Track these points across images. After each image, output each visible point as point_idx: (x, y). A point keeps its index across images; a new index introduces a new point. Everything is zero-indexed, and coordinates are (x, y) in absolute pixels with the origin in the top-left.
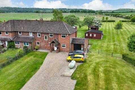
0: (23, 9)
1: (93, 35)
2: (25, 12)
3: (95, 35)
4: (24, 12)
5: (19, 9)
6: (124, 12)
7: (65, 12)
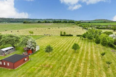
1: (6, 64)
2: (17, 22)
3: (8, 64)
4: (15, 22)
5: (12, 19)
6: (98, 23)
7: (49, 22)
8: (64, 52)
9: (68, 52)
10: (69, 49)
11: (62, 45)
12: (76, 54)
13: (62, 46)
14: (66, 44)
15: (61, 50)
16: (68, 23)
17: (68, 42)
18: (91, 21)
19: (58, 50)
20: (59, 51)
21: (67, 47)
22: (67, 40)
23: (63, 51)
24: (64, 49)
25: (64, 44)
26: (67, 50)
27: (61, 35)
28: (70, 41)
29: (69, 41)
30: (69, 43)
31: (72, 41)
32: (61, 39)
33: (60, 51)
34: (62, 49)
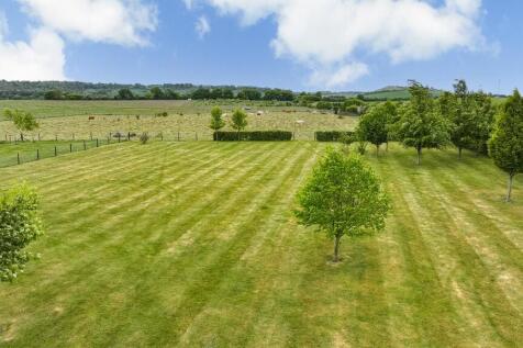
0: (15, 84)
7: (174, 97)
8: (211, 258)
9: (251, 255)
10: (271, 220)
11: (208, 189)
12: (357, 287)
13: (210, 197)
14: (239, 183)
15: (187, 239)
16: (265, 99)
17: (258, 168)
18: (367, 94)
19: (156, 237)
20: (159, 246)
21: (251, 210)
22: (253, 158)
23: (199, 250)
24: (216, 222)
25: (225, 184)
26: (246, 234)
27: (220, 137)
28: (274, 162)
29: (267, 167)
30: (266, 180)
31: (291, 162)
32: (215, 155)
33: (172, 250)
34: (203, 223)
